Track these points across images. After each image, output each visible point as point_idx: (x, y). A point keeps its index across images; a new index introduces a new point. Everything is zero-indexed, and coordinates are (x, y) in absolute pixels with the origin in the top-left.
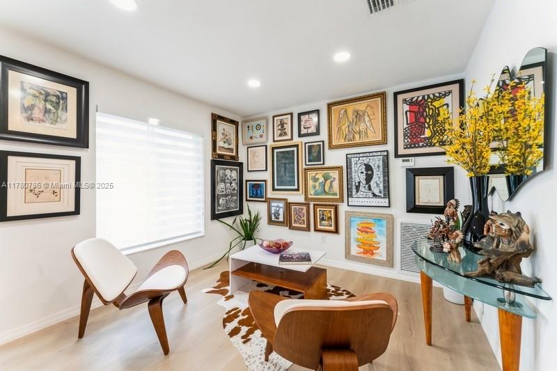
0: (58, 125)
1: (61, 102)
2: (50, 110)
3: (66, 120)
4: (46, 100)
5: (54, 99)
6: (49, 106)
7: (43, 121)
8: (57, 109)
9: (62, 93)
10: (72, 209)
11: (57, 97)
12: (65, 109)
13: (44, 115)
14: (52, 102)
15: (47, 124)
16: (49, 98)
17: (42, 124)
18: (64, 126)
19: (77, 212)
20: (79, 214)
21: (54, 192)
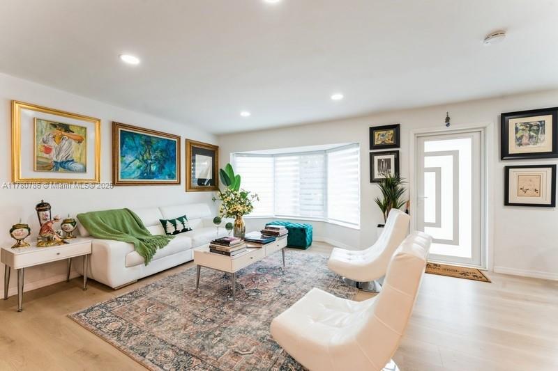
0: (538, 145)
1: (541, 128)
2: (533, 136)
3: (544, 140)
4: (530, 131)
5: (535, 128)
6: (532, 134)
7: (529, 144)
8: (537, 134)
9: (540, 122)
10: (549, 202)
11: (538, 126)
12: (544, 132)
13: (529, 140)
14: (534, 130)
15: (531, 146)
16: (532, 128)
17: (528, 146)
18: (543, 144)
19: (553, 205)
20: (555, 206)
21: (536, 190)
